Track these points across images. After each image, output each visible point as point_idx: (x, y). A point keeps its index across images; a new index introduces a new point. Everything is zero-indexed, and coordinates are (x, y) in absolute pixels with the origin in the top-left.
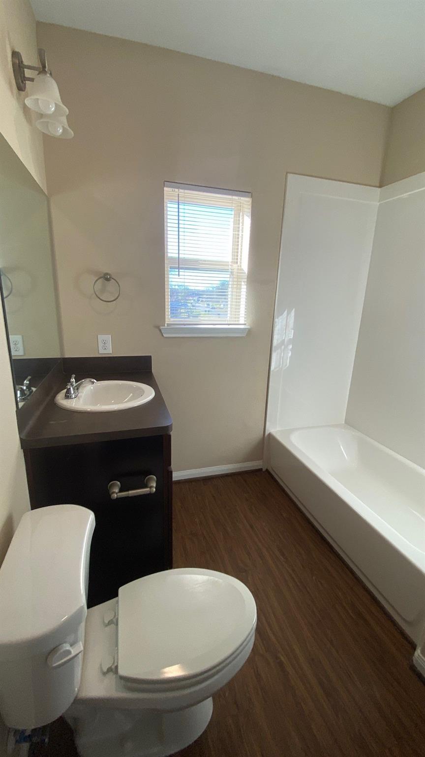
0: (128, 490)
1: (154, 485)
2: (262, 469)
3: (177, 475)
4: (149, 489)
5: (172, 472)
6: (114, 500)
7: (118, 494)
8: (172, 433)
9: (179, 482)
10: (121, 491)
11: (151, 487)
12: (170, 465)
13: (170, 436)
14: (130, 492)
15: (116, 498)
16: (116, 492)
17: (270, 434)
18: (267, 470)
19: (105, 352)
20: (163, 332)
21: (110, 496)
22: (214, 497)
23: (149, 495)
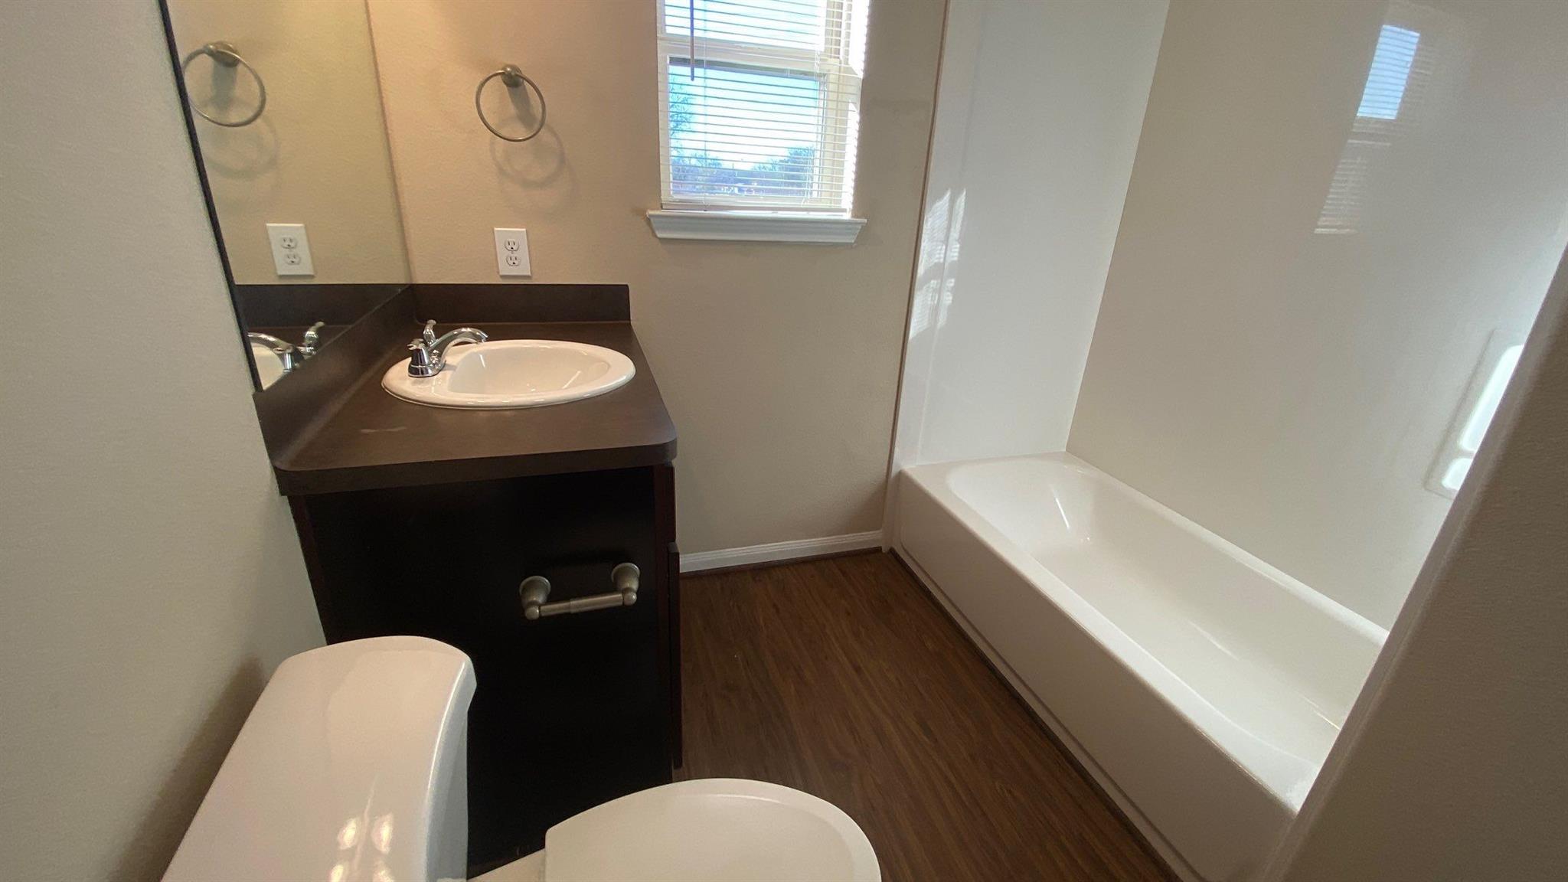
0: (567, 599)
1: (634, 585)
2: (881, 548)
3: (690, 561)
4: (620, 595)
5: (677, 555)
6: (533, 621)
7: (542, 608)
8: (675, 463)
9: (697, 576)
10: (551, 599)
11: (628, 590)
12: (673, 539)
13: (671, 470)
14: (574, 603)
15: (538, 616)
16: (538, 602)
17: (901, 475)
18: (892, 551)
19: (514, 271)
20: (654, 225)
21: (523, 610)
22: (775, 606)
23: (623, 609)
